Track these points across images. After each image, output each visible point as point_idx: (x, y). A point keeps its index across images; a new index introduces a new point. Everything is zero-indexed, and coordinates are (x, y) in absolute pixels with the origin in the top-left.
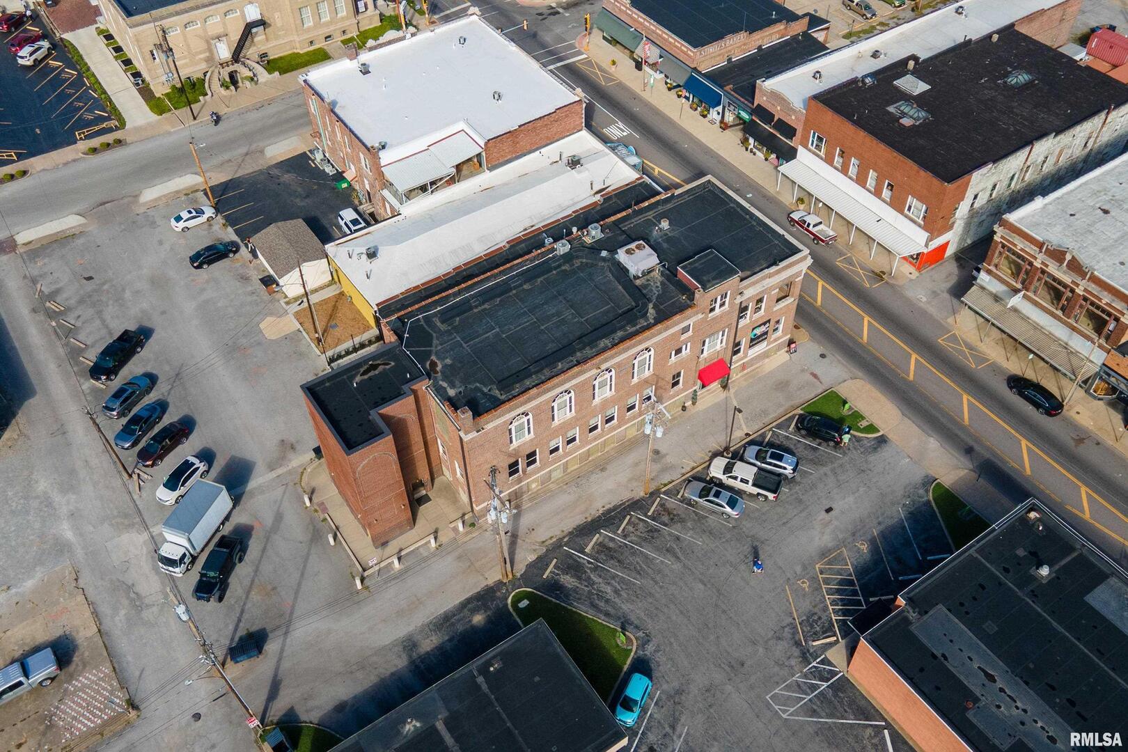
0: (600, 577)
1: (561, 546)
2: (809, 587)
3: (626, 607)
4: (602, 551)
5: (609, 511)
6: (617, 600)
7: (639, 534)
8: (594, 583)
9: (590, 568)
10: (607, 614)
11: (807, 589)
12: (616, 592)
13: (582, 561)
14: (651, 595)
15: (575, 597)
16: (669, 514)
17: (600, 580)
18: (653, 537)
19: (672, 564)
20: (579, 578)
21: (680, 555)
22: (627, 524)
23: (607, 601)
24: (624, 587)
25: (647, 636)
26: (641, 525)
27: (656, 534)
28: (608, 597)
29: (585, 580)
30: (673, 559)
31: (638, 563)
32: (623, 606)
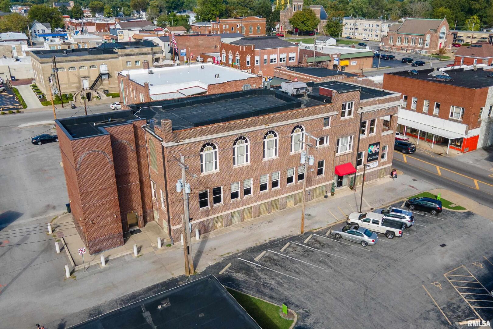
0: (266, 275)
1: (235, 257)
2: (442, 286)
3: (287, 293)
4: (268, 261)
5: (275, 241)
6: (280, 289)
7: (297, 252)
8: (261, 278)
9: (258, 270)
10: (271, 297)
11: (441, 288)
12: (279, 284)
13: (252, 265)
14: (308, 286)
15: (244, 286)
16: (320, 243)
17: (266, 277)
18: (308, 255)
19: (325, 269)
20: (249, 275)
21: (330, 264)
22: (288, 247)
23: (271, 289)
24: (286, 281)
25: (307, 312)
26: (299, 248)
27: (310, 253)
28: (272, 286)
29: (254, 276)
30: (325, 267)
31: (297, 268)
32: (285, 293)
